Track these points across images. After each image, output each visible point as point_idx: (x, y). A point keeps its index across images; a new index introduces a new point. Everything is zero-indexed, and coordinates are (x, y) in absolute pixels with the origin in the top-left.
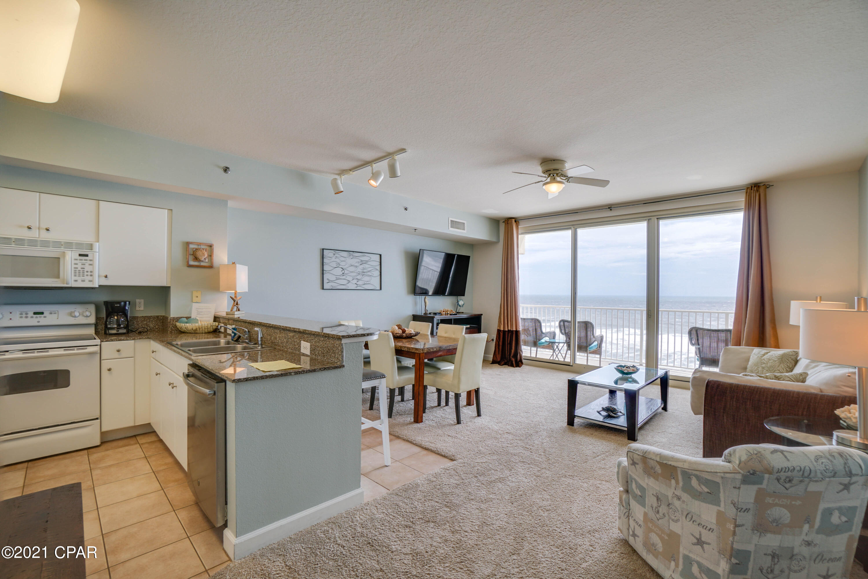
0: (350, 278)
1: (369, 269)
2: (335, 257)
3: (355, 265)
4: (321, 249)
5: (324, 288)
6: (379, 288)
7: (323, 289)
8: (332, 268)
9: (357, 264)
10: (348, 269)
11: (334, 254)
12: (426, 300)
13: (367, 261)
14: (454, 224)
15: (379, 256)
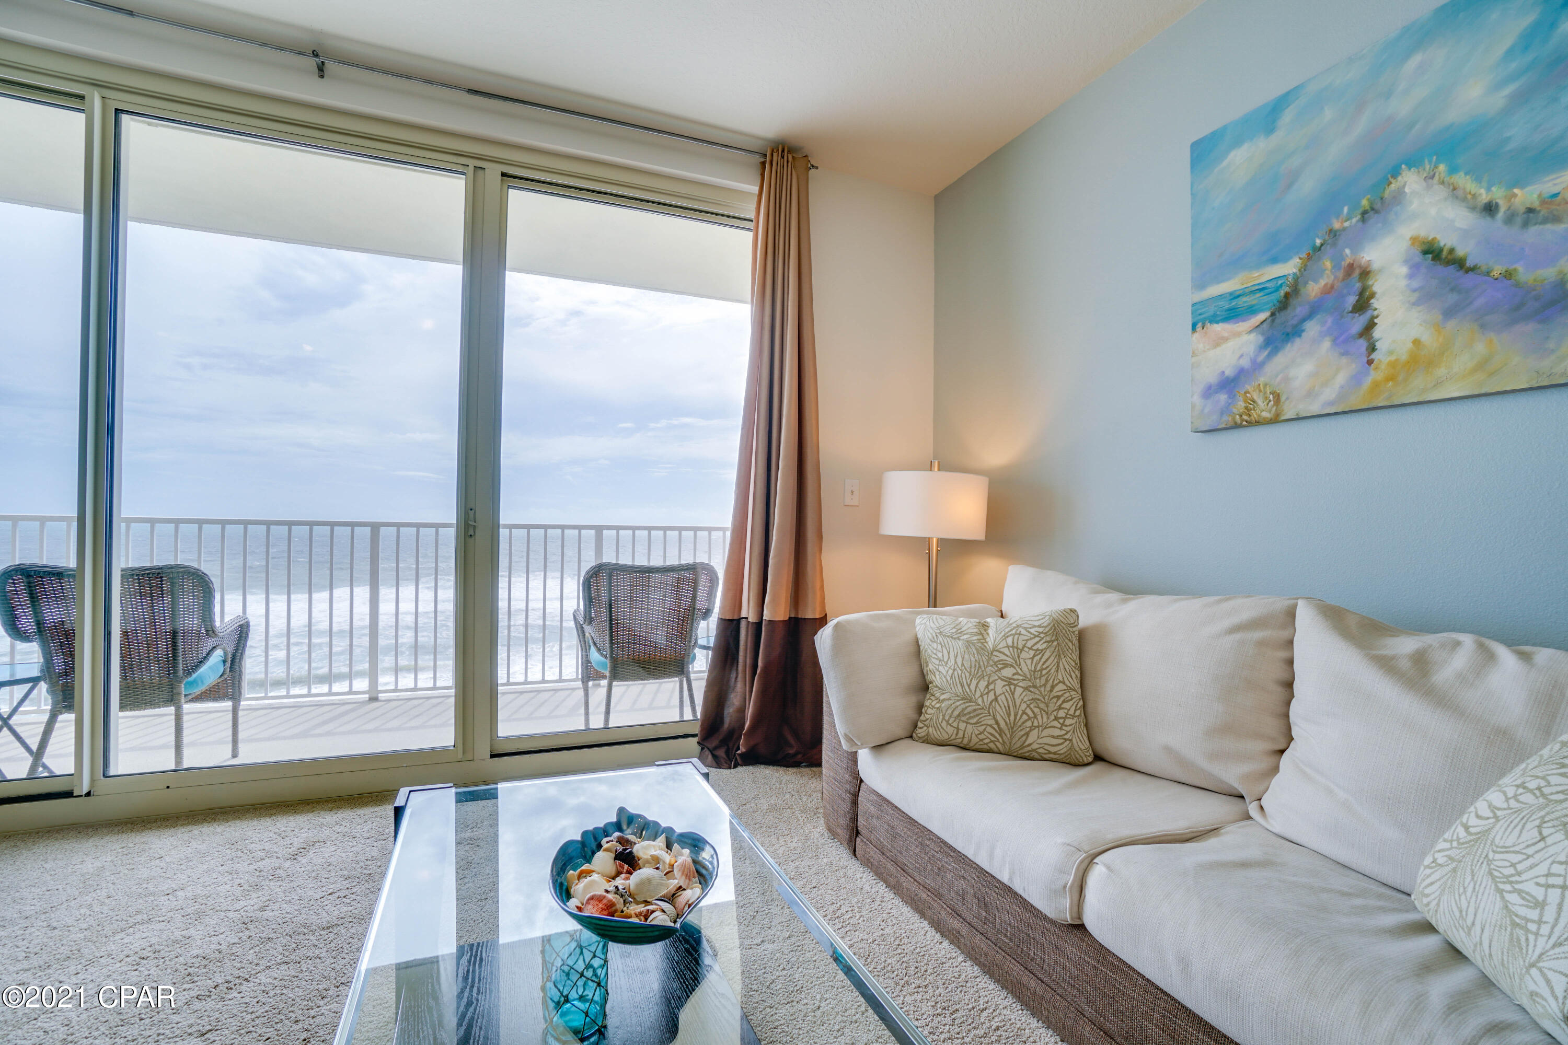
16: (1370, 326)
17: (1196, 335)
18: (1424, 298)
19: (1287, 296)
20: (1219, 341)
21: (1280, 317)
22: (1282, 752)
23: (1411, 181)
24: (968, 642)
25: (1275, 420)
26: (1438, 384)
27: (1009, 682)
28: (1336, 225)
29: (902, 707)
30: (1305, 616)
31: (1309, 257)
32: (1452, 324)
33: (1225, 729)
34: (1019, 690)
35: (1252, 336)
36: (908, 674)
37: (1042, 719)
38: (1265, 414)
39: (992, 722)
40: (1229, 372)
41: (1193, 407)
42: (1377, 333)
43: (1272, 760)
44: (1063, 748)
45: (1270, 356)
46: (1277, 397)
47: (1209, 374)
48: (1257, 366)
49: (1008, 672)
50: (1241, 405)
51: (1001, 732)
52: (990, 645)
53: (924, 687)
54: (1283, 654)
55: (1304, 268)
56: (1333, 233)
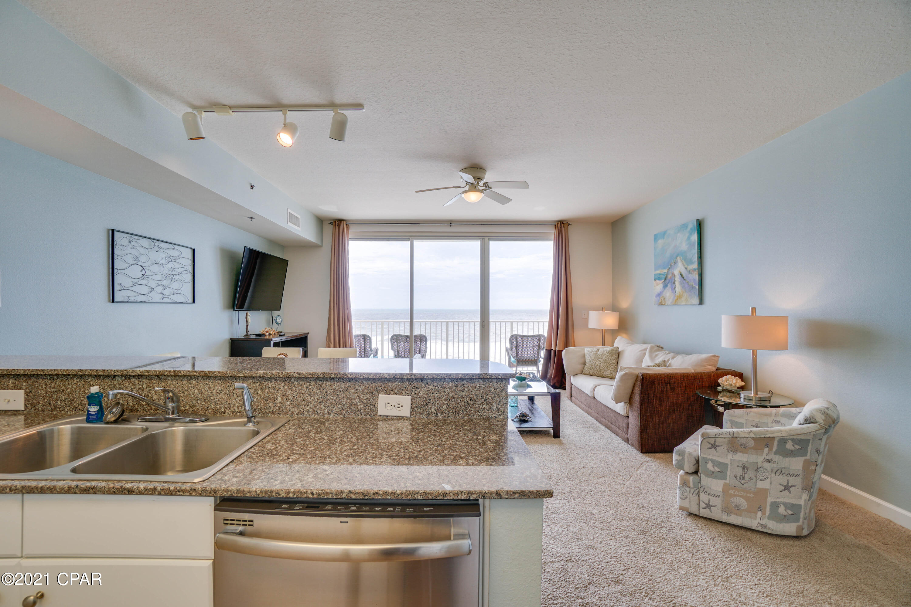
0: (153, 284)
1: (180, 270)
2: (130, 246)
3: (161, 262)
4: (108, 230)
5: (116, 300)
6: (191, 300)
7: (113, 301)
8: (127, 265)
9: (163, 262)
10: (151, 268)
11: (130, 242)
12: (249, 317)
13: (177, 258)
14: (293, 219)
15: (190, 252)
16: (675, 287)
17: (655, 282)
18: (680, 283)
19: (666, 277)
20: (658, 285)
21: (665, 282)
23: (679, 259)
24: (593, 353)
26: (683, 301)
28: (671, 264)
29: (580, 367)
31: (668, 269)
32: (684, 290)
34: (602, 363)
35: (662, 285)
36: (582, 361)
37: (606, 369)
38: (664, 303)
39: (597, 370)
41: (655, 300)
44: (611, 375)
45: (664, 290)
46: (665, 300)
47: (657, 292)
48: (662, 292)
49: (600, 360)
50: (660, 300)
51: (598, 372)
52: (598, 354)
53: (584, 364)
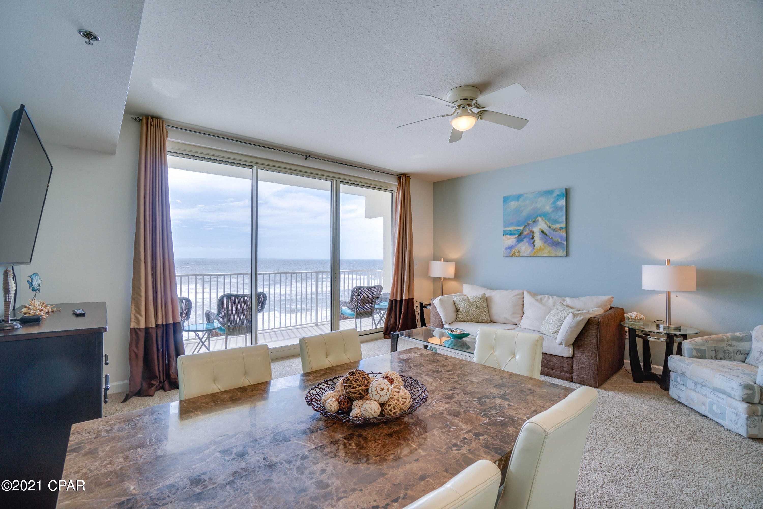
16: (534, 242)
17: (504, 237)
18: (541, 239)
19: (521, 233)
20: (508, 239)
21: (520, 237)
22: (522, 316)
23: (540, 219)
24: (466, 301)
25: (519, 256)
26: (543, 254)
27: (476, 308)
28: (529, 223)
29: (454, 315)
30: (526, 293)
31: (524, 227)
32: (545, 244)
33: (514, 313)
34: (478, 310)
35: (515, 239)
36: (454, 309)
37: (481, 315)
38: (517, 255)
39: (473, 316)
40: (510, 246)
41: (503, 251)
42: (535, 243)
43: (521, 317)
44: (486, 320)
45: (518, 244)
46: (519, 252)
47: (506, 245)
48: (515, 245)
49: (475, 306)
50: (512, 253)
51: (475, 318)
52: (471, 301)
53: (457, 311)
54: (522, 300)
55: (524, 229)
56: (528, 224)
